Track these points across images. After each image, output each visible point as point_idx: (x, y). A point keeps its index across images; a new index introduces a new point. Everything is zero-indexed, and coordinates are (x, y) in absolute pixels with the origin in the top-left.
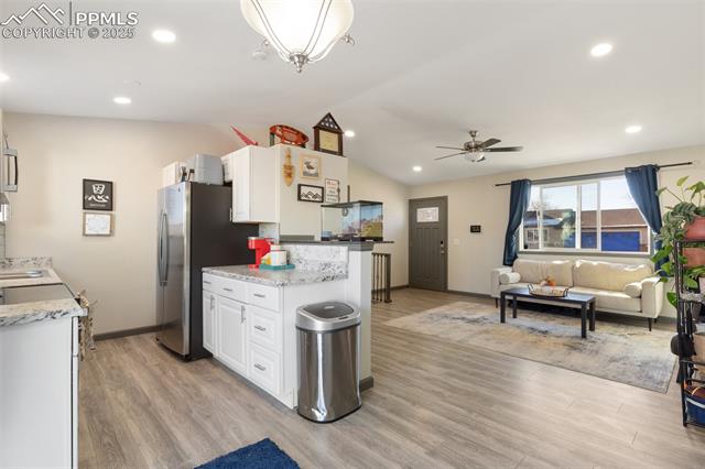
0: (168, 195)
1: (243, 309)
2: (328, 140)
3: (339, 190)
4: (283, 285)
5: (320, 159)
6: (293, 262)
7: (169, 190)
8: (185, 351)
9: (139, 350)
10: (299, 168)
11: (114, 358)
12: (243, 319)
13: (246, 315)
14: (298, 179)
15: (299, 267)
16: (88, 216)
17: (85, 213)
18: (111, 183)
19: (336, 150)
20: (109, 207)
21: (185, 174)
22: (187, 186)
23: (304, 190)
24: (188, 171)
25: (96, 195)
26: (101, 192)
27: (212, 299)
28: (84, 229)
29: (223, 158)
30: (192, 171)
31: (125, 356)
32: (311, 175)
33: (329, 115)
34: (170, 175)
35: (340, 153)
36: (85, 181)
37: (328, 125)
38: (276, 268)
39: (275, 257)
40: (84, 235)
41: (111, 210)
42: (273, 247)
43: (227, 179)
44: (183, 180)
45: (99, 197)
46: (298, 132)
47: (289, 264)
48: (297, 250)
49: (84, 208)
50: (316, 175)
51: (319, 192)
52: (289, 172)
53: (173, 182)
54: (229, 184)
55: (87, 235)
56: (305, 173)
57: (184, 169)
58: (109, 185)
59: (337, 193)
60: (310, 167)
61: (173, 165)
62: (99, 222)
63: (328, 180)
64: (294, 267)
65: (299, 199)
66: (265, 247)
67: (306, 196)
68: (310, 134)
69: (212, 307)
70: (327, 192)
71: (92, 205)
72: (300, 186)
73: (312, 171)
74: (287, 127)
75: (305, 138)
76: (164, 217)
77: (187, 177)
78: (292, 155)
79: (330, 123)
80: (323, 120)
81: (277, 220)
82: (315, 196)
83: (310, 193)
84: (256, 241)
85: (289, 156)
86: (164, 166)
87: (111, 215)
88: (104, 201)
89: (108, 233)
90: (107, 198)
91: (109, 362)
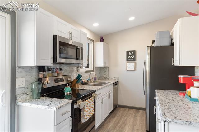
11: (129, 118)
16: (128, 63)
17: (127, 63)
18: (135, 51)
20: (134, 60)
22: (148, 48)
25: (130, 56)
26: (132, 54)
28: (127, 68)
30: (154, 41)
36: (127, 51)
40: (127, 70)
41: (135, 61)
42: (195, 84)
45: (131, 56)
49: (127, 61)
55: (128, 70)
58: (134, 52)
62: (131, 65)
71: (129, 60)
87: (135, 63)
88: (133, 58)
89: (134, 69)
90: (134, 56)
91: (126, 120)
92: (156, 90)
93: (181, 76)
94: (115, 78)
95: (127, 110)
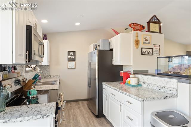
0: (91, 54)
1: (120, 105)
2: (154, 27)
3: (160, 49)
4: (143, 101)
5: (151, 36)
6: (140, 83)
7: (91, 53)
8: (97, 114)
9: (82, 108)
10: (141, 41)
11: (75, 111)
12: (120, 110)
13: (122, 108)
14: (141, 45)
15: (144, 86)
16: (69, 62)
17: (68, 62)
18: (75, 52)
19: (158, 31)
21: (96, 47)
22: (97, 51)
23: (144, 50)
24: (97, 46)
27: (106, 96)
28: (68, 67)
29: (110, 40)
30: (99, 46)
31: (78, 110)
32: (147, 43)
33: (155, 16)
34: (92, 48)
35: (160, 32)
36: (68, 51)
37: (154, 20)
38: (133, 86)
39: (132, 81)
40: (68, 68)
41: (75, 60)
42: (131, 76)
43: (111, 48)
44: (96, 49)
45: (72, 56)
46: (141, 25)
47: (139, 84)
48: (142, 78)
49: (68, 60)
50: (149, 43)
51: (150, 50)
52: (137, 43)
53: (93, 50)
54: (112, 50)
55: (69, 69)
56: (144, 43)
57: (96, 45)
59: (159, 51)
60: (146, 40)
61: (93, 44)
62: (72, 64)
63: (155, 45)
64: (141, 85)
65: (142, 54)
66: (127, 76)
67: (145, 53)
68: (146, 25)
69: (106, 99)
70: (154, 50)
71: (70, 59)
72: (142, 49)
73: (147, 42)
74: (136, 24)
75: (143, 27)
76: (90, 63)
77: (97, 48)
78: (139, 35)
79: (155, 19)
80: (152, 19)
81: (132, 64)
82: (149, 53)
83: (146, 51)
84: (123, 73)
85: (137, 36)
86: (90, 45)
87: (75, 62)
88: (73, 58)
89: (74, 68)
90: (74, 56)
91: (74, 112)
92: (103, 83)
93: (122, 72)
94: (56, 76)
95: (69, 104)
